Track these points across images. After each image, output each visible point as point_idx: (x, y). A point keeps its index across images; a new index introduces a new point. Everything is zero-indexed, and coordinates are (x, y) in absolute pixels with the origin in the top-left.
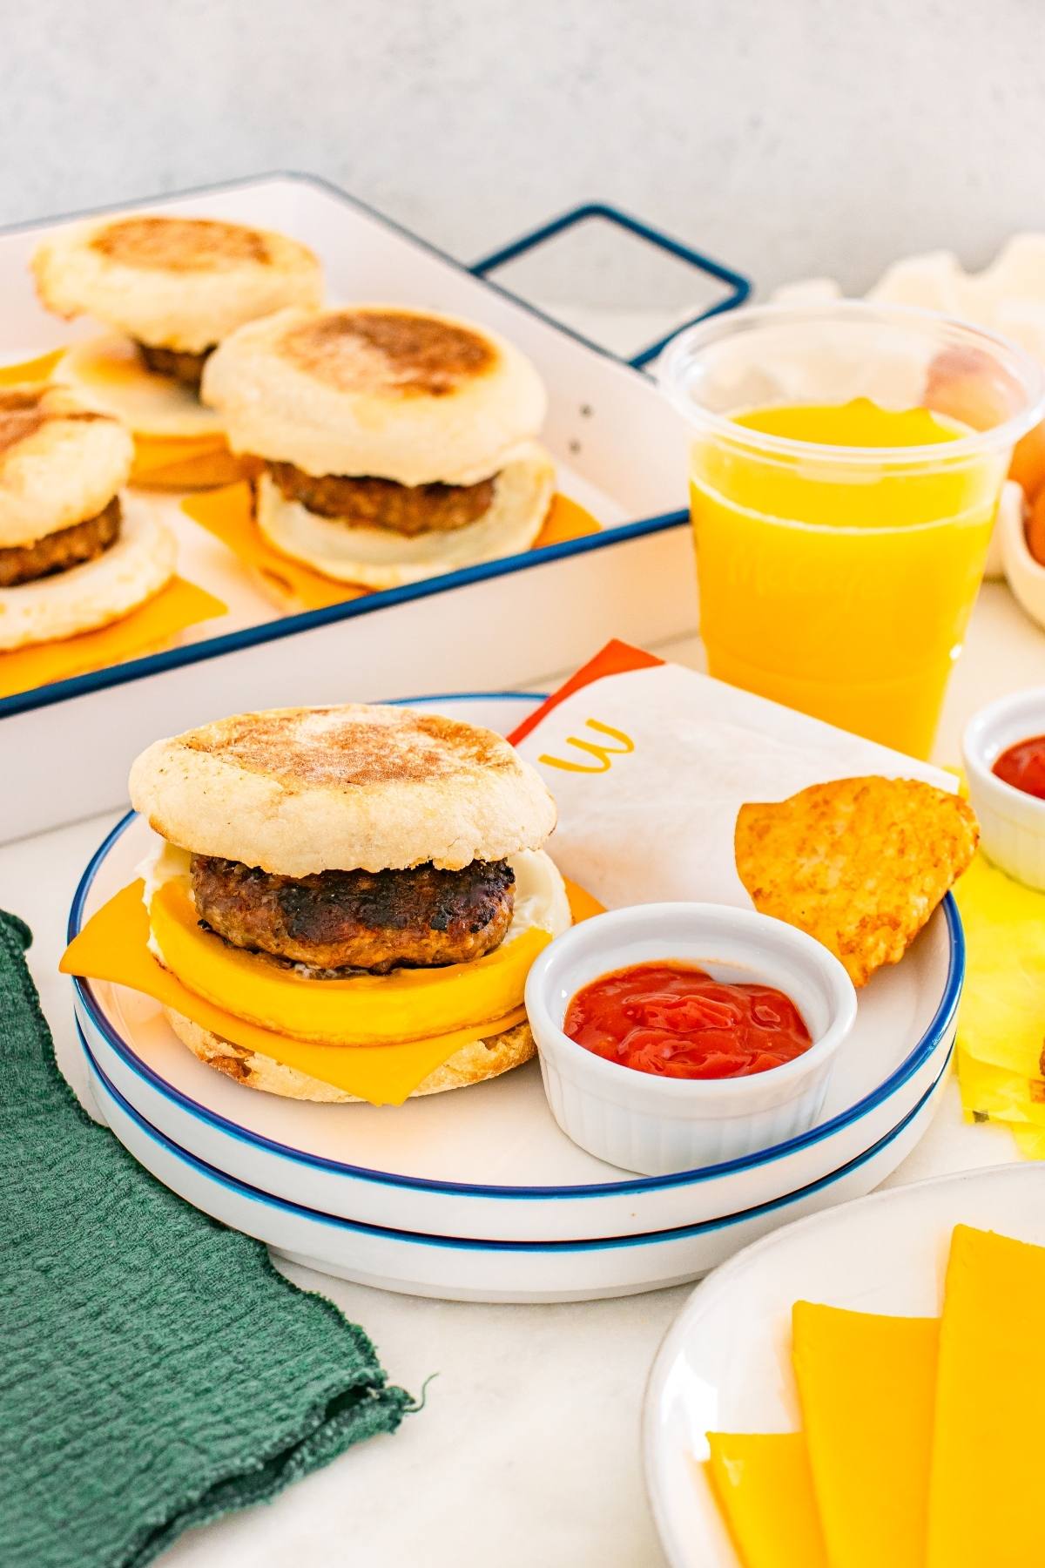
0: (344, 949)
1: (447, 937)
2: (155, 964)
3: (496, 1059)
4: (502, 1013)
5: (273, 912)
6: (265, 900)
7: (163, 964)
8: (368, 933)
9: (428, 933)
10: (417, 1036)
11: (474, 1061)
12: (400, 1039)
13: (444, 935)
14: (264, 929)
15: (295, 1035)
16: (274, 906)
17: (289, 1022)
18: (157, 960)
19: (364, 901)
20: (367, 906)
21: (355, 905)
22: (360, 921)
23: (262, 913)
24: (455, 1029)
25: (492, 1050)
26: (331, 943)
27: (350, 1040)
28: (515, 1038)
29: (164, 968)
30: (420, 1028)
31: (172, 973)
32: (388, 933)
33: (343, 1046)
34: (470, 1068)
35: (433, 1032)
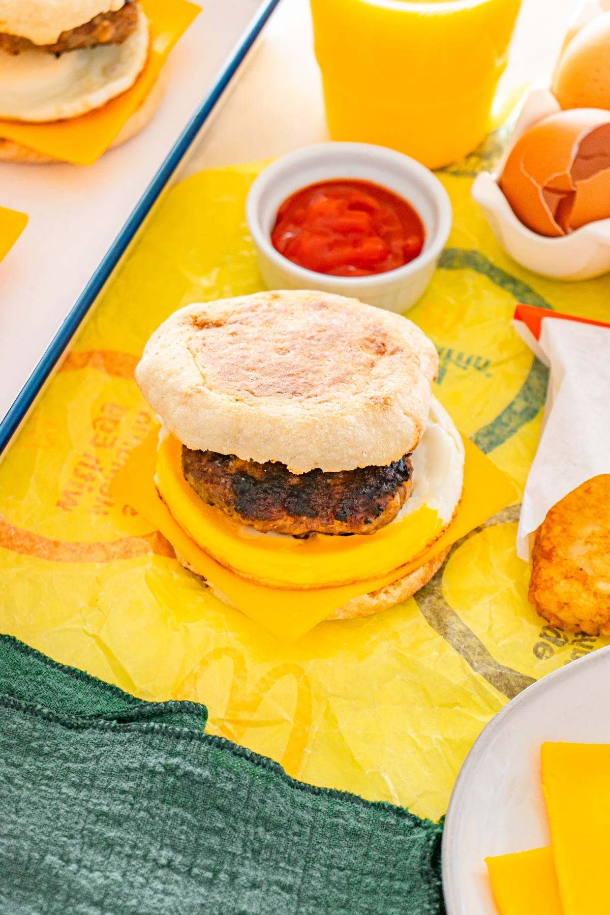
0: (272, 525)
1: (346, 526)
2: (156, 493)
3: (377, 605)
4: (386, 572)
5: (227, 491)
6: (223, 481)
7: (161, 495)
8: (289, 518)
9: (333, 522)
10: (320, 586)
11: (360, 606)
12: (306, 587)
13: (345, 524)
14: (220, 499)
15: (236, 572)
16: (228, 487)
17: (234, 563)
18: (158, 491)
19: (291, 495)
20: (292, 499)
21: (284, 496)
22: (285, 508)
23: (220, 489)
24: (347, 583)
25: (375, 598)
26: (264, 520)
27: (272, 583)
28: (395, 589)
29: (161, 498)
30: (322, 581)
31: (165, 503)
32: (304, 518)
33: (267, 586)
34: (356, 609)
35: (330, 584)
